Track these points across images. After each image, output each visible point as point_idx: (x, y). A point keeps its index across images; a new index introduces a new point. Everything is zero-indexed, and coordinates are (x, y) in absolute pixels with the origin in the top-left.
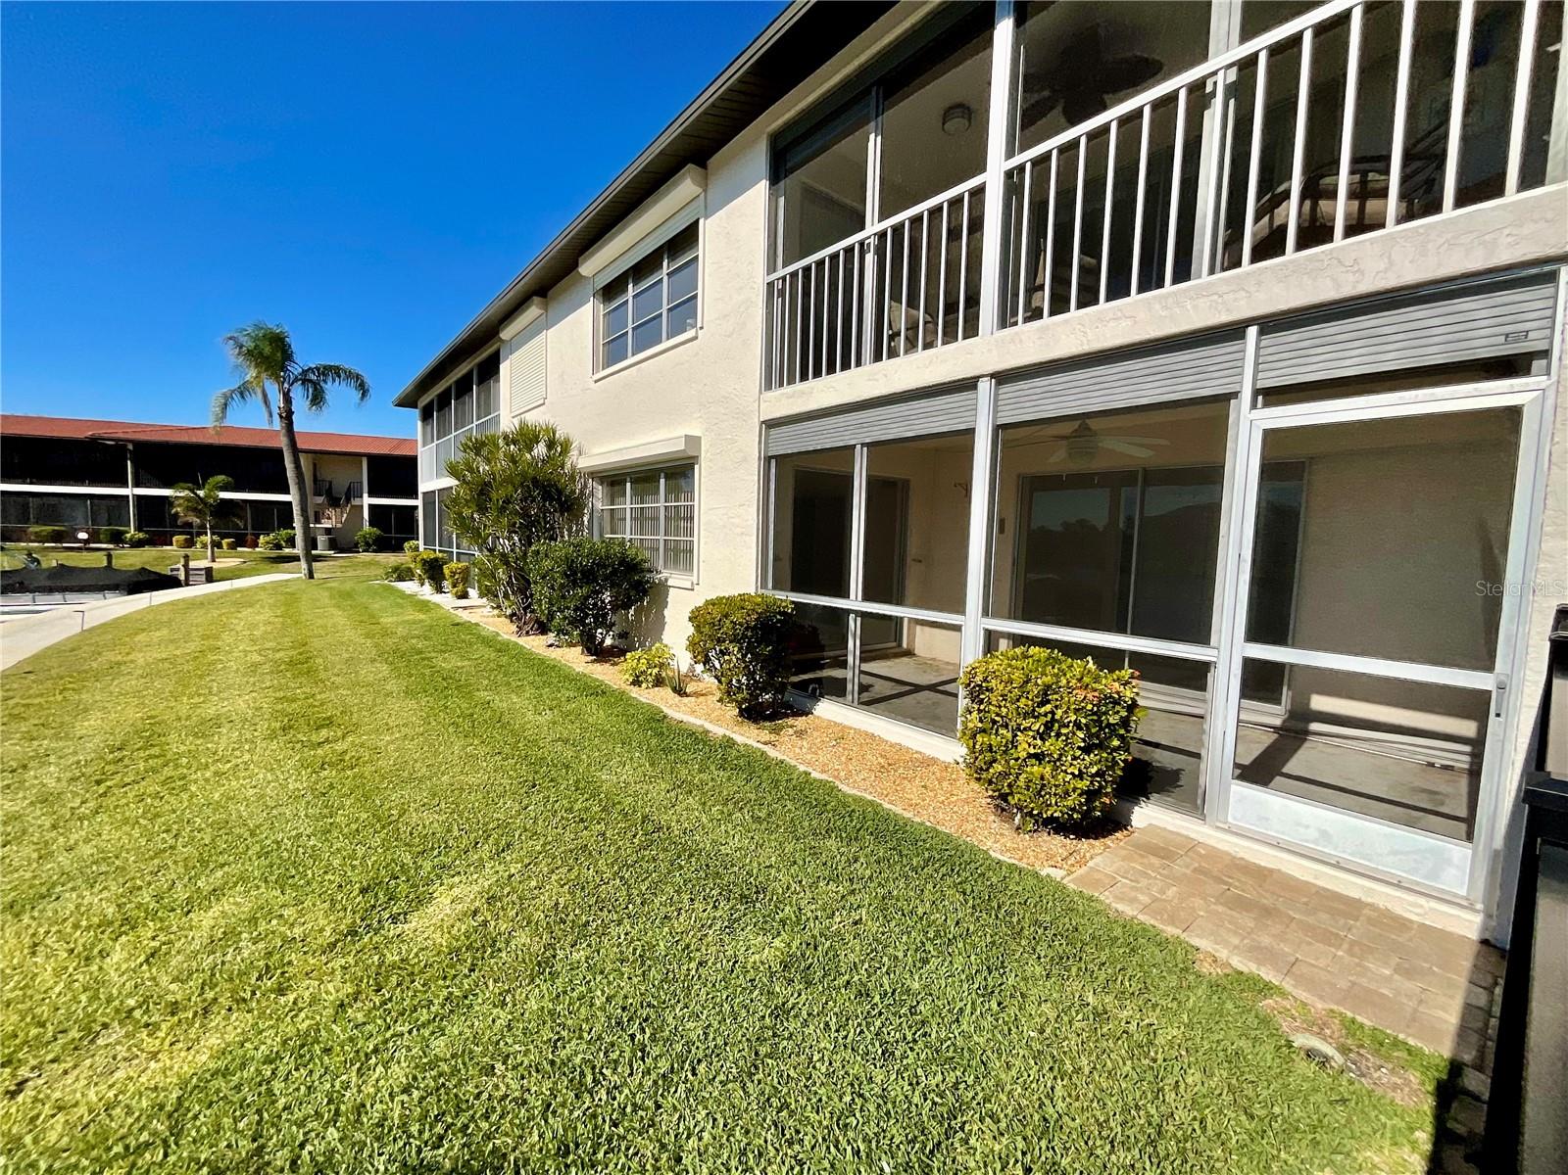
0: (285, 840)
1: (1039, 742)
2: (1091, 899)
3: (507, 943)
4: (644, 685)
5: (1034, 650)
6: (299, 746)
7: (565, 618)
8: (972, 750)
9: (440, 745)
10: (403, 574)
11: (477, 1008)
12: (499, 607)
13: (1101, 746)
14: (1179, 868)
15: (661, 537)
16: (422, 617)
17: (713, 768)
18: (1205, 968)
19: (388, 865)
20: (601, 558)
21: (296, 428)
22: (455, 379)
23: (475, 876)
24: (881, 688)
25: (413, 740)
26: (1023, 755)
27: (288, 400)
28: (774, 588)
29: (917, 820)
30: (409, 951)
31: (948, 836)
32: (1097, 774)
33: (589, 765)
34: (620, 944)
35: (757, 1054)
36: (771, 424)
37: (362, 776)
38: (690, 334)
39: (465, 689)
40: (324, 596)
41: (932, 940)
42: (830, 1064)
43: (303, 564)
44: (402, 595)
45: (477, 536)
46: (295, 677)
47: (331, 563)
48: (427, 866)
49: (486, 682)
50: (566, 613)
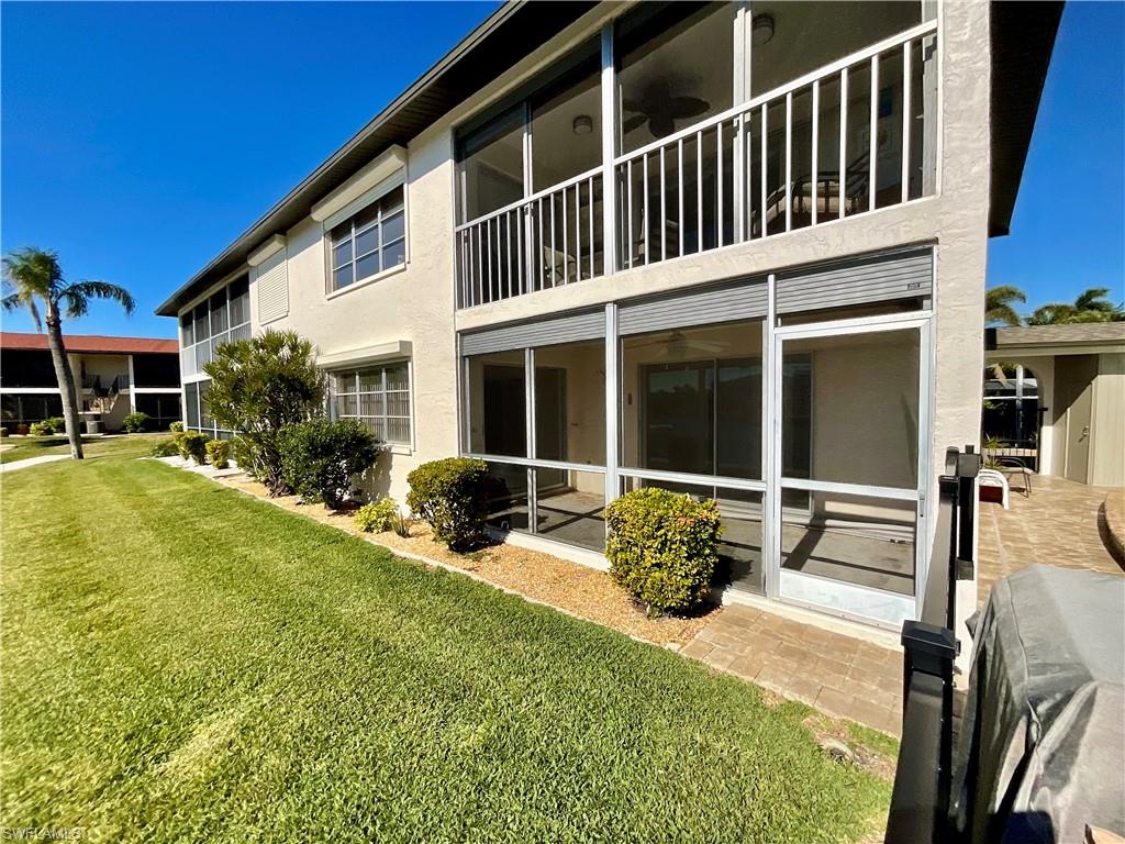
0: (54, 701)
1: (658, 555)
2: (697, 663)
3: (259, 766)
4: (375, 531)
5: (652, 490)
6: (68, 612)
7: (309, 483)
8: (615, 564)
9: (201, 598)
10: (169, 450)
11: (233, 828)
12: (254, 475)
13: (699, 555)
14: (752, 632)
15: (385, 416)
16: (186, 486)
17: (429, 594)
18: (769, 702)
19: (151, 711)
20: (337, 436)
21: (63, 333)
22: (210, 294)
23: (232, 710)
24: (554, 519)
25: (176, 595)
26: (649, 565)
27: (55, 310)
28: (473, 451)
29: (580, 618)
30: (170, 787)
31: (601, 627)
32: (697, 574)
33: (331, 601)
34: (356, 751)
35: (465, 825)
36: (463, 333)
37: (126, 634)
38: (401, 266)
39: (224, 548)
40: (92, 474)
41: (591, 711)
42: (520, 823)
43: (73, 447)
44: (168, 468)
45: (232, 421)
46: (63, 549)
47: (100, 444)
48: (187, 708)
49: (243, 539)
50: (311, 478)
